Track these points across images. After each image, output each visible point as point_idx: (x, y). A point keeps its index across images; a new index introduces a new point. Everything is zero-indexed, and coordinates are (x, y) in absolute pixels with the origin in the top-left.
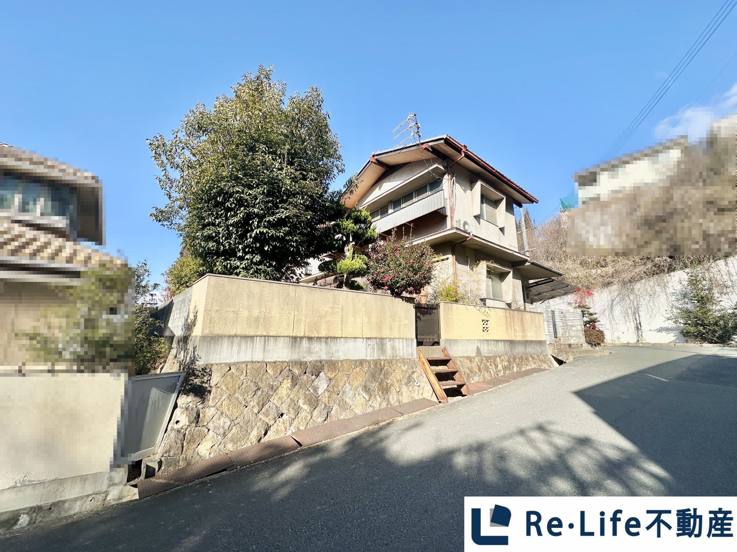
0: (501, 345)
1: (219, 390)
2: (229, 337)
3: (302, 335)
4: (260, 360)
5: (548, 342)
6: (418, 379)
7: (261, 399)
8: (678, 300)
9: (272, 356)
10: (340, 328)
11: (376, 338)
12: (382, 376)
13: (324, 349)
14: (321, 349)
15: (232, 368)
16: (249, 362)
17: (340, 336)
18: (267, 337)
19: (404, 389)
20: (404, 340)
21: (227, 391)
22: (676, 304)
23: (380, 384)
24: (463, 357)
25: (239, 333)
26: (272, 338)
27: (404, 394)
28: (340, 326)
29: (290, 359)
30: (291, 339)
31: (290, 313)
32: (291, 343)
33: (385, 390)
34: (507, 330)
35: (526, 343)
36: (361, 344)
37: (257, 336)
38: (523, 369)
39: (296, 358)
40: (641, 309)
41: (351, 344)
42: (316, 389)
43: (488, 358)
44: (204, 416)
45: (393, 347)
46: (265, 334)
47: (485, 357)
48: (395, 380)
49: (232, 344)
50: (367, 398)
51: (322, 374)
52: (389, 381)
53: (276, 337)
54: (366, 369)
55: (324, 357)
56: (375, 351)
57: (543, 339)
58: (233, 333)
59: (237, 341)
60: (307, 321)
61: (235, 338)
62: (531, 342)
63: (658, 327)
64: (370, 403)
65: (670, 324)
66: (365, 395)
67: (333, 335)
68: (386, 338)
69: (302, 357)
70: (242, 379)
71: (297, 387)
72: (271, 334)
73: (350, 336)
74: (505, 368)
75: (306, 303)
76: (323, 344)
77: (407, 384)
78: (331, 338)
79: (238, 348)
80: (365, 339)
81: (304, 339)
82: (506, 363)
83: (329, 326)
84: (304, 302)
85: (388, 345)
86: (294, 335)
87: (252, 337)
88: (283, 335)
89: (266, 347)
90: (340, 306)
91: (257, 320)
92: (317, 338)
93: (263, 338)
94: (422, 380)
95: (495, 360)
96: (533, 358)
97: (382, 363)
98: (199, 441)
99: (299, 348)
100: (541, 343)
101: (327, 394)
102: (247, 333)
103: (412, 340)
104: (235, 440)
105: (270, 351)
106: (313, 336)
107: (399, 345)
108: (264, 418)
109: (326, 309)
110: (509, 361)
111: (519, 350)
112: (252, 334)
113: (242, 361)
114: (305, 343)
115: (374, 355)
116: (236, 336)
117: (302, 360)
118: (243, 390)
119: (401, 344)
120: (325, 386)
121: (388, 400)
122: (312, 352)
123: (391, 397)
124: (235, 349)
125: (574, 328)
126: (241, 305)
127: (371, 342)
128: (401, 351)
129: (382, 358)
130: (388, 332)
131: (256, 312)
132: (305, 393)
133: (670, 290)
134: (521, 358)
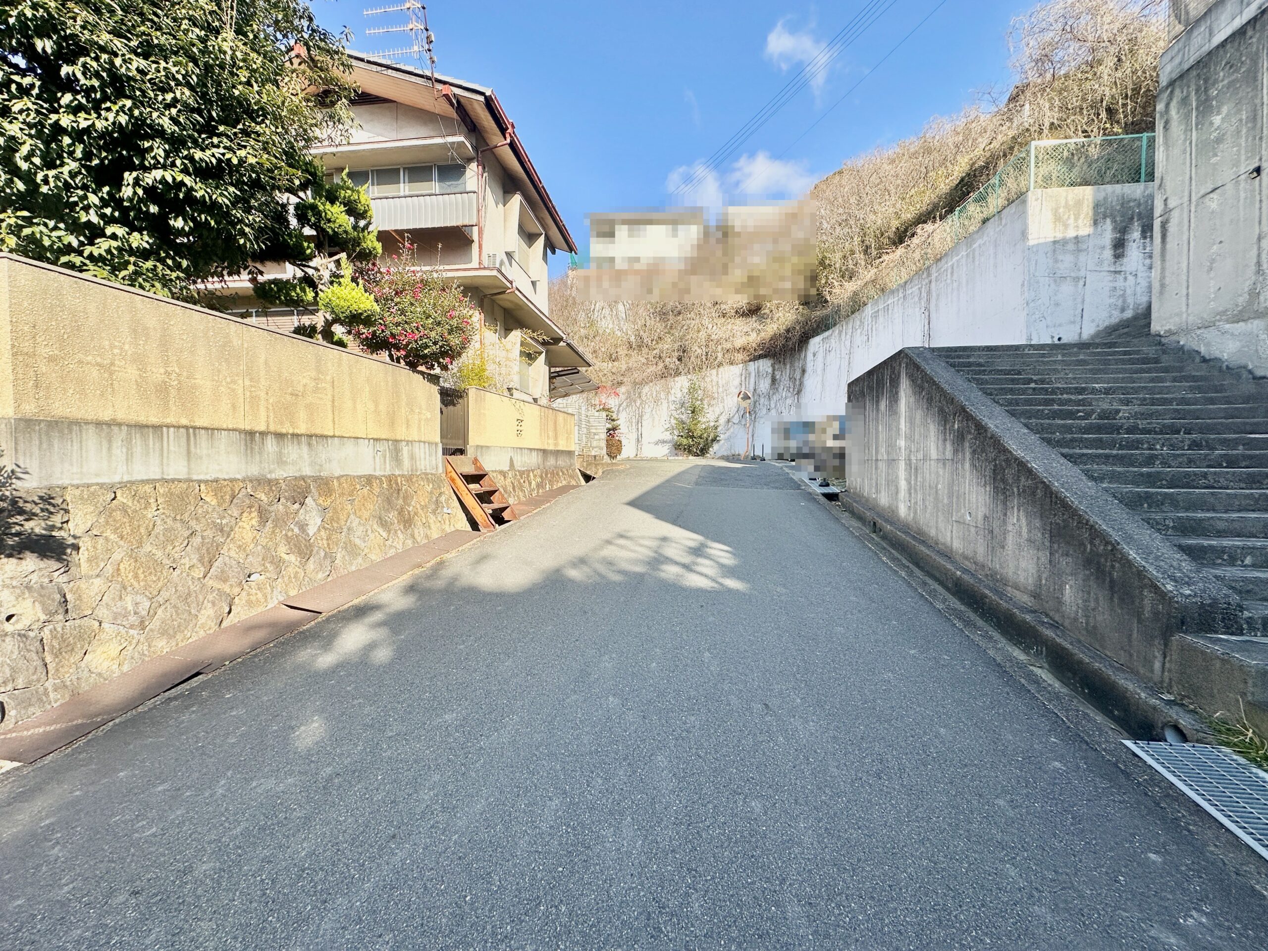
0: (534, 454)
1: (101, 541)
2: (99, 424)
3: (262, 428)
4: (182, 476)
5: (577, 453)
6: (447, 503)
7: (204, 551)
8: (676, 410)
9: (207, 468)
10: (331, 418)
11: (387, 440)
12: (401, 502)
13: (306, 456)
14: (300, 457)
15: (118, 495)
16: (158, 481)
17: (331, 434)
18: (191, 430)
19: (432, 519)
20: (427, 445)
21: (122, 543)
22: (674, 413)
23: (399, 513)
24: (496, 471)
25: (121, 416)
26: (203, 432)
27: (432, 526)
28: (330, 415)
29: (244, 474)
30: (243, 436)
31: (234, 382)
32: (243, 442)
33: (407, 522)
34: (541, 435)
35: (557, 453)
36: (366, 450)
37: (168, 427)
38: (555, 487)
39: (256, 473)
40: (644, 418)
41: (349, 448)
42: (303, 527)
43: (522, 473)
44: (80, 598)
45: (412, 454)
46: (184, 421)
47: (519, 471)
48: (418, 506)
49: (110, 442)
50: (385, 534)
51: (309, 501)
52: (411, 509)
53: (210, 430)
54: (377, 490)
55: (307, 471)
56: (388, 462)
57: (572, 449)
58: (106, 416)
59: (120, 435)
60: (271, 401)
61: (115, 429)
62: (562, 452)
63: (656, 439)
64: (389, 543)
65: (667, 436)
66: (381, 530)
67: (319, 431)
68: (401, 441)
69: (267, 470)
70: (150, 516)
71: (269, 524)
72: (197, 424)
73: (347, 435)
74: (539, 486)
75: (266, 363)
76: (305, 448)
77: (434, 512)
78: (316, 436)
79: (124, 450)
80: (372, 441)
81: (269, 437)
82: (539, 480)
83: (312, 414)
84: (262, 361)
85: (405, 451)
86: (248, 428)
87: (157, 428)
88: (225, 426)
89: (192, 449)
90: (328, 378)
91: (162, 389)
92: (293, 435)
93: (182, 430)
94: (453, 505)
95: (528, 476)
96: (563, 473)
97: (399, 481)
98: (82, 648)
99: (260, 453)
100: (570, 453)
101: (323, 533)
102: (142, 419)
103: (436, 444)
104: (171, 632)
105: (201, 458)
106: (284, 431)
107: (421, 451)
108: (217, 585)
109: (304, 381)
110: (541, 477)
111: (551, 461)
112: (154, 420)
113: (139, 478)
114: (271, 444)
115: (385, 468)
116: (114, 423)
117: (269, 476)
118: (161, 538)
119: (422, 450)
120: (319, 521)
121: (413, 536)
122: (286, 462)
123: (416, 531)
124: (119, 451)
125: (597, 437)
126: (116, 351)
127: (380, 446)
128: (423, 462)
129: (397, 473)
130: (404, 430)
131: (157, 374)
132: (286, 535)
133: (671, 398)
134: (552, 473)
